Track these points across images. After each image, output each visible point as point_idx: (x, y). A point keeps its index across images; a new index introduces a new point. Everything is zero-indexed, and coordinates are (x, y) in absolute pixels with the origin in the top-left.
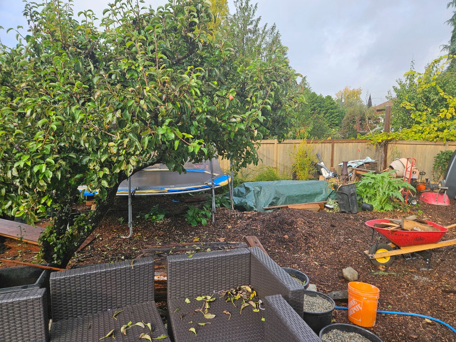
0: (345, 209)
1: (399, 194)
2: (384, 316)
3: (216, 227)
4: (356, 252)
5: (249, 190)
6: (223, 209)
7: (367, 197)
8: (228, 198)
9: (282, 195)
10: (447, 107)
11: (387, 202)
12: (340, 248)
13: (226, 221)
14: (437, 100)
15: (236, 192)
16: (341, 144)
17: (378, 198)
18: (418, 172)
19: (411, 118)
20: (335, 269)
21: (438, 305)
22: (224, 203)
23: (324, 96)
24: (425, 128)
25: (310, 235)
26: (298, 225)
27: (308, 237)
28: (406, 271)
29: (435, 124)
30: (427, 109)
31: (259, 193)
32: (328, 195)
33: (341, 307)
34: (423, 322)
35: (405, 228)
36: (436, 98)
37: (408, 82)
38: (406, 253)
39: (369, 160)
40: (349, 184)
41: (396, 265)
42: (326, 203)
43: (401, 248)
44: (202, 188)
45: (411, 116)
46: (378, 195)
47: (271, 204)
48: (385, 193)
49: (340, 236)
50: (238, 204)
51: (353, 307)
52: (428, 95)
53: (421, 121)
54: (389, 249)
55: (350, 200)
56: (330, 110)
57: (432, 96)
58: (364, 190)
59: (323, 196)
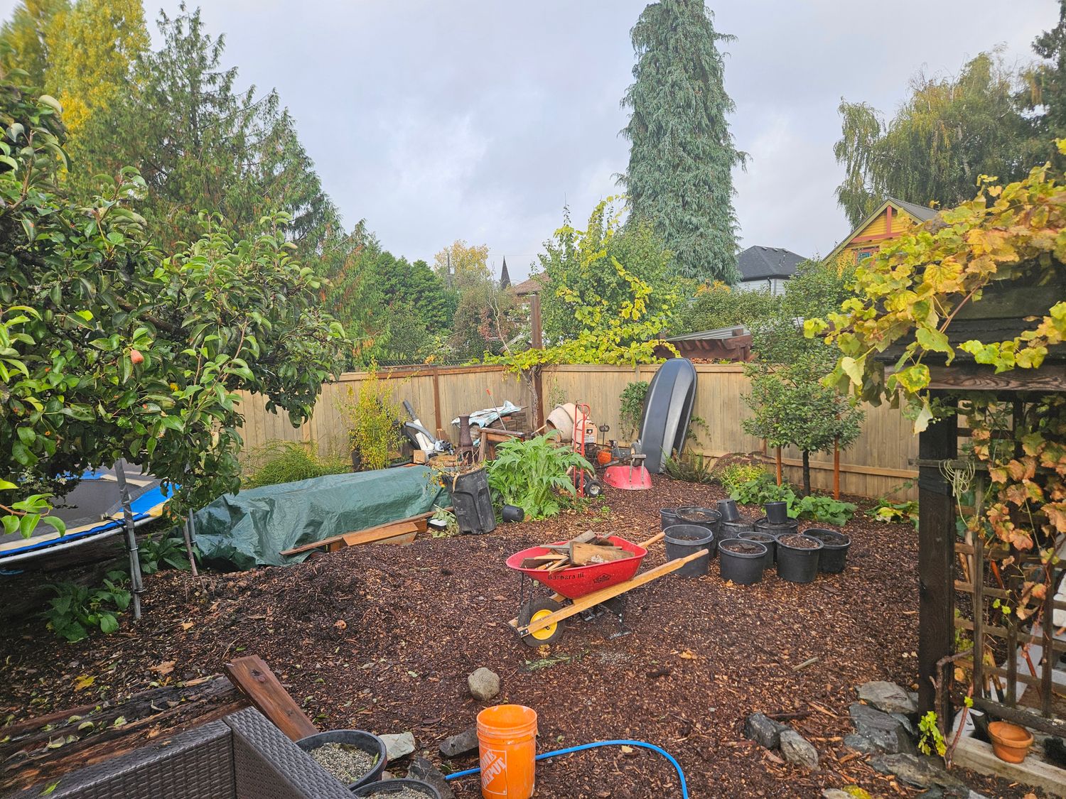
0: (469, 525)
1: (565, 481)
2: (551, 765)
3: (148, 633)
4: (494, 624)
5: (241, 513)
6: (167, 578)
7: (510, 492)
8: (179, 540)
9: (328, 513)
10: (632, 298)
11: (548, 498)
12: (462, 622)
13: (177, 609)
14: (615, 284)
15: (204, 521)
16: (454, 378)
17: (532, 491)
18: (595, 430)
19: (576, 319)
20: (453, 678)
21: (642, 708)
22: (170, 556)
23: (411, 261)
24: (600, 338)
25: (396, 607)
26: (368, 587)
27: (393, 612)
28: (586, 647)
29: (616, 330)
30: (601, 302)
31: (266, 516)
32: (434, 497)
33: (466, 772)
34: (619, 756)
35: (576, 561)
36: (613, 280)
37: (564, 247)
38: (583, 609)
39: (510, 407)
40: (473, 471)
41: (569, 638)
42: (430, 518)
43: (574, 601)
44: (95, 534)
45: (576, 316)
46: (530, 485)
47: (303, 540)
48: (542, 480)
49: (461, 593)
50: (211, 554)
51: (489, 767)
52: (600, 274)
53: (593, 325)
54: (554, 607)
55: (477, 504)
56: (427, 293)
57: (608, 278)
58: (503, 478)
59: (422, 502)
